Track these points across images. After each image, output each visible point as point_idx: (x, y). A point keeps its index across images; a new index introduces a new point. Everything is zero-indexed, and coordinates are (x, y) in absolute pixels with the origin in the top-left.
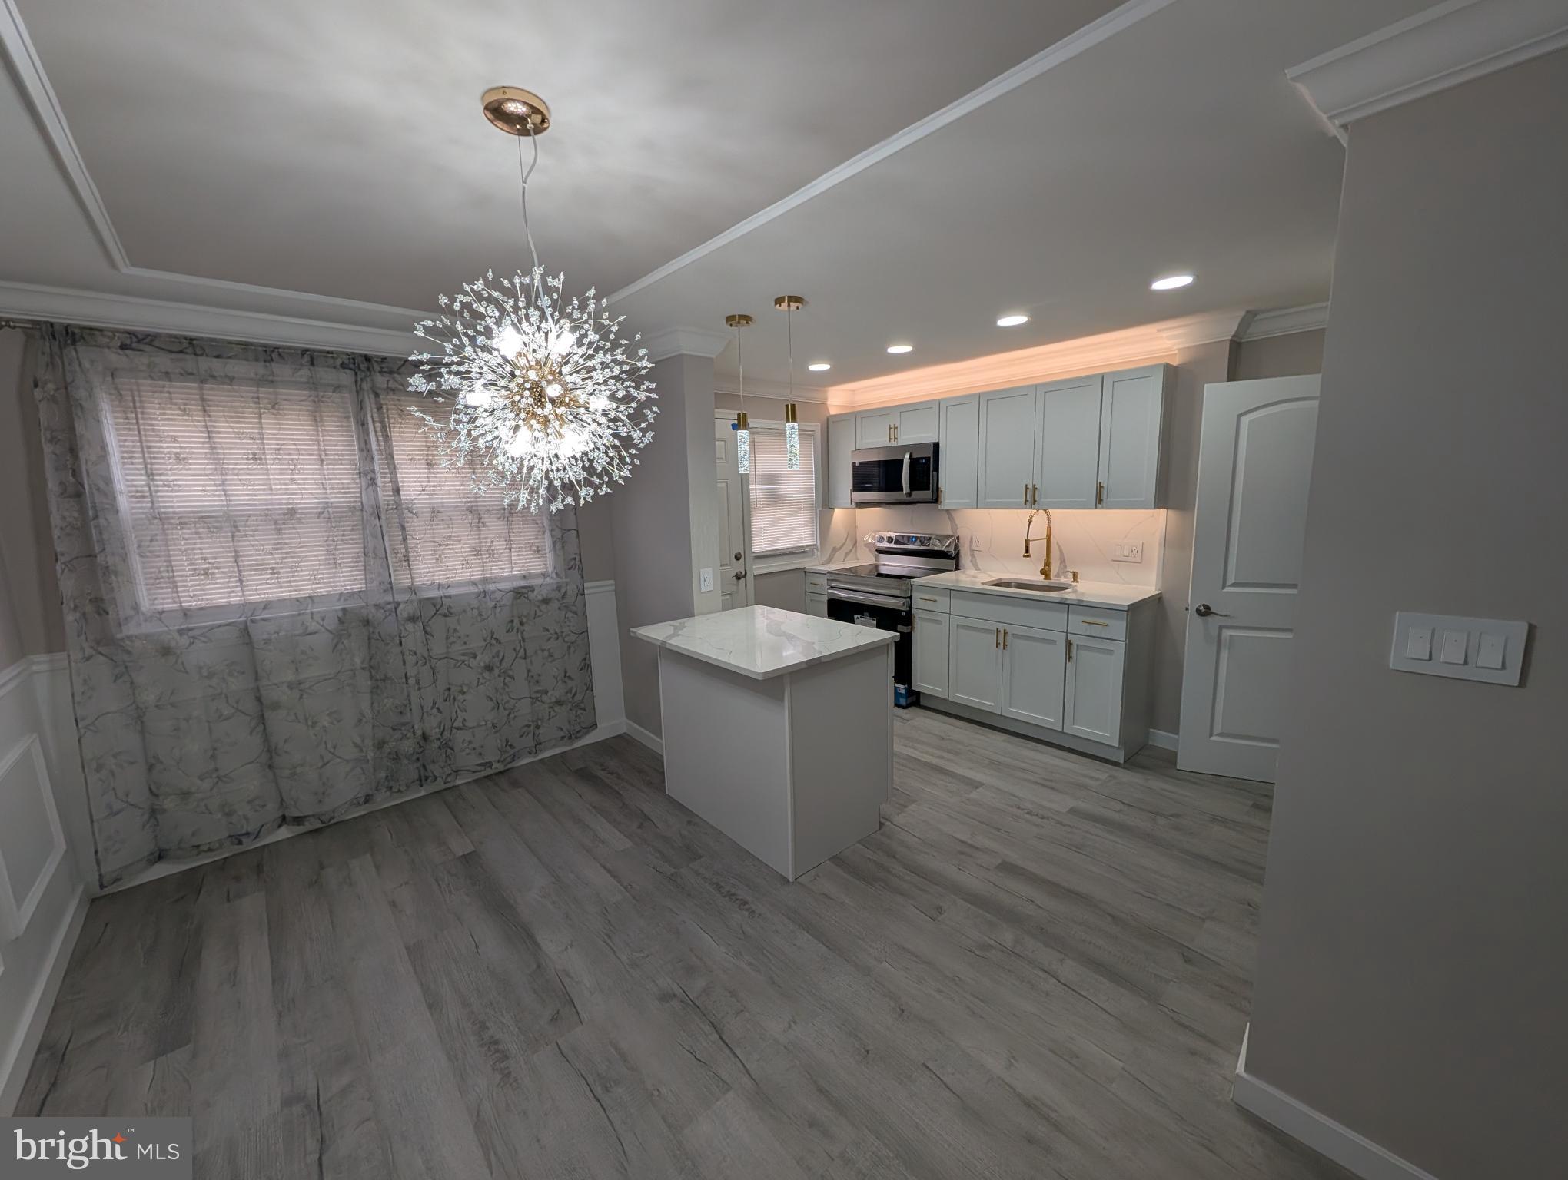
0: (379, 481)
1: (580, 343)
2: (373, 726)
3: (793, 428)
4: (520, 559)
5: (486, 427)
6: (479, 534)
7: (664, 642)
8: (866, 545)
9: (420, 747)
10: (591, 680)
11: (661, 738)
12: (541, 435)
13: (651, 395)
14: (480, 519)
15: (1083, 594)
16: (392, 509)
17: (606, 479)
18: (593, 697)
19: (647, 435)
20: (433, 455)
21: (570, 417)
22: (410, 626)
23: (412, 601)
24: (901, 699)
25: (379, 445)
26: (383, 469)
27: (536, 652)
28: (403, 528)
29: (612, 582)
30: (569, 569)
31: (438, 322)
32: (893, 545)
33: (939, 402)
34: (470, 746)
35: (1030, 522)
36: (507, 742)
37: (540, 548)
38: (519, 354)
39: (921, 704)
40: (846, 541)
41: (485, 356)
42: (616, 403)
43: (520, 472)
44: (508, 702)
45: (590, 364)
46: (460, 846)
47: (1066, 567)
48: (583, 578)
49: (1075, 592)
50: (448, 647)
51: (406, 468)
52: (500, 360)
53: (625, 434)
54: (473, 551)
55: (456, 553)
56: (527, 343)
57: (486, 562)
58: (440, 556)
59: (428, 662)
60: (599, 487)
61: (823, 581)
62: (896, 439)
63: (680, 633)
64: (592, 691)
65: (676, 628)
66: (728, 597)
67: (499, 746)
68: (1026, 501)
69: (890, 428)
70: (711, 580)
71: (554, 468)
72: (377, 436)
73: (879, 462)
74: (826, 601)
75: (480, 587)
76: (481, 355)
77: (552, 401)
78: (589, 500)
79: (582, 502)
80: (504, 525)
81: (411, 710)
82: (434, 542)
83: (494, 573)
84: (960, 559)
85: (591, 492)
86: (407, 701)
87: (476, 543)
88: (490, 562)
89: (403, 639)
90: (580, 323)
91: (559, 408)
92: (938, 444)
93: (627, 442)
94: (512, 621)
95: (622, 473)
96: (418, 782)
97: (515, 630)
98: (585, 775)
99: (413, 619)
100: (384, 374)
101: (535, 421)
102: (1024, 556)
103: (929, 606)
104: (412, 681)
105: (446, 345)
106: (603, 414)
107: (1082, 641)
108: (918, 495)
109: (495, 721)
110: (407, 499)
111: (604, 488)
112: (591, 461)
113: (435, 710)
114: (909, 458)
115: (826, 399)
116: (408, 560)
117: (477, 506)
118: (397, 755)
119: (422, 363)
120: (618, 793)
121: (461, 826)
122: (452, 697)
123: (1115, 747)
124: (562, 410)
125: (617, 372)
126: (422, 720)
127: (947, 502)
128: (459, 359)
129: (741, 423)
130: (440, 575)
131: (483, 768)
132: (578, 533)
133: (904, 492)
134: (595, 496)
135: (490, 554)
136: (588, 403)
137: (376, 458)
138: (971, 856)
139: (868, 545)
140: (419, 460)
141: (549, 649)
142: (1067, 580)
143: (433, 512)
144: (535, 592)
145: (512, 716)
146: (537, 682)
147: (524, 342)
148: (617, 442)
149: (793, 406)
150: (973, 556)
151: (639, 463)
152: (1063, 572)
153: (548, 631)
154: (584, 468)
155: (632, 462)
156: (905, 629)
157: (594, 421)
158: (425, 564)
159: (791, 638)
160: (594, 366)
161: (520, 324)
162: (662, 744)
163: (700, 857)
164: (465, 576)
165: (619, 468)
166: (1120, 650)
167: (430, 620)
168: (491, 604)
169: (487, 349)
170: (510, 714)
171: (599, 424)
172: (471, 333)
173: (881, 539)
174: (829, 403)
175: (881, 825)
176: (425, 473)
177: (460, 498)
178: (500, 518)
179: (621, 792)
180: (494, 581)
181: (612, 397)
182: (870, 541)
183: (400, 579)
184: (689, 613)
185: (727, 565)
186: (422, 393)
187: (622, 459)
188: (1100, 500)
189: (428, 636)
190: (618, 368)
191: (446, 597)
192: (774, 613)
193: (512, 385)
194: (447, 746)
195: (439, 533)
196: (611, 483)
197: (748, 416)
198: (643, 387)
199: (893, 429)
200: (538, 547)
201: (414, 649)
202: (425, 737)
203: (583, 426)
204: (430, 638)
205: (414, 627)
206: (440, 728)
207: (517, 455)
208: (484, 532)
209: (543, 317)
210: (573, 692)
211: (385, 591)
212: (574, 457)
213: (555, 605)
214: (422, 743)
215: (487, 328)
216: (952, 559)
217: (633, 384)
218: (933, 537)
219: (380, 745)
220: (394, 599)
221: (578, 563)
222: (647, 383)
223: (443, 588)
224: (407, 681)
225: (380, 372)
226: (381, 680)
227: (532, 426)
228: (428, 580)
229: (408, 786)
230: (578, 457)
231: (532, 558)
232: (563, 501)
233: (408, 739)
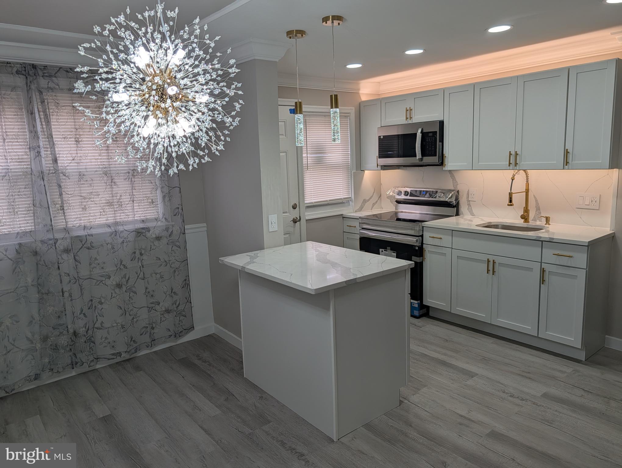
0: (43, 153)
1: (188, 56)
2: (40, 326)
3: (336, 112)
4: (140, 208)
5: (126, 117)
6: (112, 191)
7: (243, 268)
8: (388, 198)
9: (72, 341)
10: (190, 296)
11: (241, 338)
12: (164, 121)
13: (238, 92)
14: (112, 180)
15: (553, 233)
16: (52, 173)
17: (207, 151)
18: (191, 307)
19: (236, 120)
20: (80, 135)
21: (183, 109)
22: (65, 256)
23: (66, 238)
24: (415, 311)
25: (43, 128)
26: (46, 144)
27: (151, 275)
28: (60, 186)
29: (205, 225)
30: (175, 215)
31: (92, 44)
32: (408, 197)
33: (444, 90)
34: (106, 341)
35: (513, 180)
36: (132, 339)
37: (154, 201)
38: (148, 65)
39: (430, 315)
40: (373, 195)
41: (126, 67)
42: (214, 98)
43: (149, 147)
44: (132, 310)
45: (196, 71)
46: (101, 411)
47: (540, 213)
48: (184, 222)
49: (548, 231)
50: (90, 271)
51: (61, 144)
52: (135, 70)
53: (220, 120)
54: (108, 203)
55: (96, 204)
56: (152, 56)
57: (116, 211)
58: (85, 206)
59: (77, 281)
60: (202, 157)
61: (356, 224)
62: (411, 118)
63: (254, 261)
64: (191, 303)
65: (251, 257)
66: (287, 236)
67: (127, 341)
68: (510, 164)
69: (407, 110)
70: (276, 223)
71: (172, 144)
72: (41, 121)
73: (398, 135)
74: (359, 238)
75: (113, 228)
76: (122, 67)
77: (171, 97)
78: (196, 166)
79: (191, 168)
80: (129, 184)
81: (66, 315)
82: (81, 196)
83: (122, 218)
84: (460, 207)
85: (197, 161)
86: (63, 309)
87: (110, 197)
88: (119, 210)
89: (60, 265)
90: (189, 43)
91: (175, 102)
92: (443, 122)
93: (221, 125)
94: (135, 253)
95: (218, 148)
96: (70, 366)
97: (137, 259)
98: (186, 363)
99: (67, 251)
100: (46, 78)
101: (159, 112)
102: (509, 205)
103: (437, 242)
104: (67, 294)
105: (99, 60)
106: (205, 106)
107: (554, 269)
108: (428, 160)
109: (123, 323)
110: (62, 166)
111: (206, 158)
112: (197, 139)
113: (82, 314)
114: (421, 133)
115: (359, 90)
116: (63, 209)
117: (110, 171)
118: (56, 346)
119: (82, 73)
120: (211, 377)
121: (100, 397)
122: (93, 306)
123: (579, 349)
124: (177, 104)
125: (214, 76)
126: (73, 322)
127: (450, 164)
128: (107, 70)
129: (297, 109)
130: (85, 220)
131: (115, 357)
132: (180, 189)
133: (417, 158)
134: (200, 164)
135: (119, 205)
136: (195, 98)
137: (41, 137)
138: (467, 426)
139: (390, 197)
140: (70, 138)
141: (160, 273)
142: (543, 222)
143: (80, 175)
144: (151, 232)
145: (135, 320)
146: (152, 296)
147: (151, 57)
148: (214, 125)
149: (336, 96)
150: (469, 205)
151: (229, 140)
152: (538, 217)
153: (160, 259)
154: (192, 144)
155: (225, 139)
156: (418, 260)
157: (199, 111)
158: (75, 212)
159: (334, 265)
160: (198, 72)
161: (149, 43)
162: (241, 342)
163: (269, 422)
164: (102, 220)
165: (217, 144)
166: (582, 276)
167: (78, 251)
168: (120, 240)
169: (126, 62)
170: (133, 319)
171: (203, 113)
172: (115, 51)
173: (399, 193)
174: (361, 92)
175: (401, 402)
176: (74, 147)
177: (99, 165)
178: (126, 179)
179: (212, 375)
180: (122, 224)
181: (211, 94)
182: (391, 194)
183: (58, 223)
184: (261, 247)
185: (286, 212)
186: (82, 93)
187: (218, 137)
188: (567, 163)
189: (77, 263)
190: (215, 73)
191: (89, 235)
192: (322, 247)
193: (144, 87)
194: (90, 340)
195: (84, 190)
196: (211, 154)
197: (303, 103)
198: (233, 86)
199: (409, 111)
200: (152, 200)
201: (68, 272)
202: (75, 334)
203: (192, 115)
204: (79, 264)
205: (68, 256)
206: (85, 328)
207: (146, 136)
208: (115, 189)
209: (163, 39)
210: (178, 303)
211: (48, 231)
212: (185, 136)
213: (164, 241)
214: (73, 338)
215: (126, 47)
216: (454, 207)
217: (225, 84)
218: (439, 191)
219: (45, 339)
220: (54, 236)
221: (180, 210)
222: (236, 83)
223: (87, 229)
224: (63, 294)
225: (43, 76)
226: (45, 293)
227: (157, 115)
228: (77, 223)
229: (64, 368)
230: (187, 136)
231: (148, 208)
232: (177, 167)
233: (64, 335)
